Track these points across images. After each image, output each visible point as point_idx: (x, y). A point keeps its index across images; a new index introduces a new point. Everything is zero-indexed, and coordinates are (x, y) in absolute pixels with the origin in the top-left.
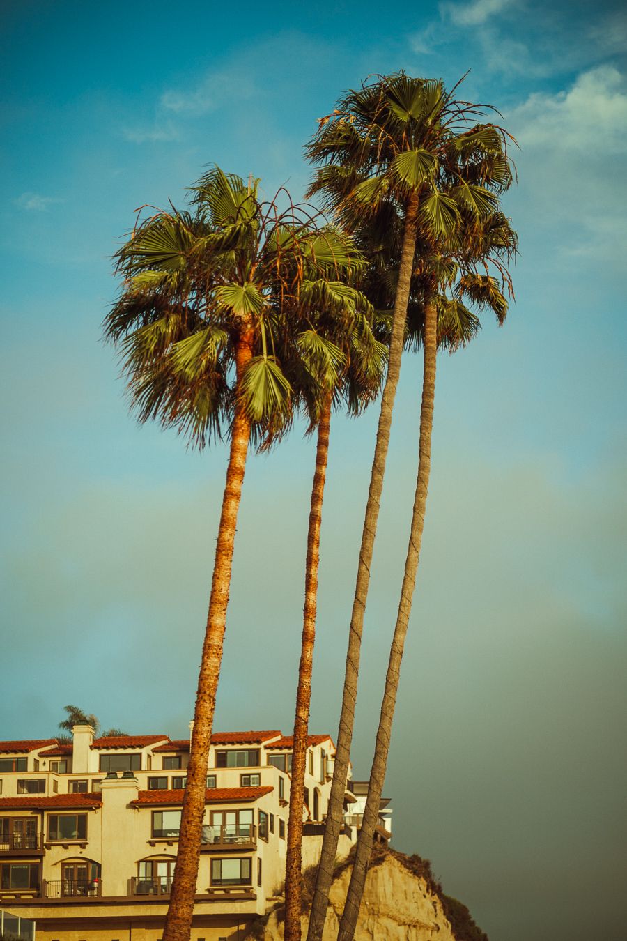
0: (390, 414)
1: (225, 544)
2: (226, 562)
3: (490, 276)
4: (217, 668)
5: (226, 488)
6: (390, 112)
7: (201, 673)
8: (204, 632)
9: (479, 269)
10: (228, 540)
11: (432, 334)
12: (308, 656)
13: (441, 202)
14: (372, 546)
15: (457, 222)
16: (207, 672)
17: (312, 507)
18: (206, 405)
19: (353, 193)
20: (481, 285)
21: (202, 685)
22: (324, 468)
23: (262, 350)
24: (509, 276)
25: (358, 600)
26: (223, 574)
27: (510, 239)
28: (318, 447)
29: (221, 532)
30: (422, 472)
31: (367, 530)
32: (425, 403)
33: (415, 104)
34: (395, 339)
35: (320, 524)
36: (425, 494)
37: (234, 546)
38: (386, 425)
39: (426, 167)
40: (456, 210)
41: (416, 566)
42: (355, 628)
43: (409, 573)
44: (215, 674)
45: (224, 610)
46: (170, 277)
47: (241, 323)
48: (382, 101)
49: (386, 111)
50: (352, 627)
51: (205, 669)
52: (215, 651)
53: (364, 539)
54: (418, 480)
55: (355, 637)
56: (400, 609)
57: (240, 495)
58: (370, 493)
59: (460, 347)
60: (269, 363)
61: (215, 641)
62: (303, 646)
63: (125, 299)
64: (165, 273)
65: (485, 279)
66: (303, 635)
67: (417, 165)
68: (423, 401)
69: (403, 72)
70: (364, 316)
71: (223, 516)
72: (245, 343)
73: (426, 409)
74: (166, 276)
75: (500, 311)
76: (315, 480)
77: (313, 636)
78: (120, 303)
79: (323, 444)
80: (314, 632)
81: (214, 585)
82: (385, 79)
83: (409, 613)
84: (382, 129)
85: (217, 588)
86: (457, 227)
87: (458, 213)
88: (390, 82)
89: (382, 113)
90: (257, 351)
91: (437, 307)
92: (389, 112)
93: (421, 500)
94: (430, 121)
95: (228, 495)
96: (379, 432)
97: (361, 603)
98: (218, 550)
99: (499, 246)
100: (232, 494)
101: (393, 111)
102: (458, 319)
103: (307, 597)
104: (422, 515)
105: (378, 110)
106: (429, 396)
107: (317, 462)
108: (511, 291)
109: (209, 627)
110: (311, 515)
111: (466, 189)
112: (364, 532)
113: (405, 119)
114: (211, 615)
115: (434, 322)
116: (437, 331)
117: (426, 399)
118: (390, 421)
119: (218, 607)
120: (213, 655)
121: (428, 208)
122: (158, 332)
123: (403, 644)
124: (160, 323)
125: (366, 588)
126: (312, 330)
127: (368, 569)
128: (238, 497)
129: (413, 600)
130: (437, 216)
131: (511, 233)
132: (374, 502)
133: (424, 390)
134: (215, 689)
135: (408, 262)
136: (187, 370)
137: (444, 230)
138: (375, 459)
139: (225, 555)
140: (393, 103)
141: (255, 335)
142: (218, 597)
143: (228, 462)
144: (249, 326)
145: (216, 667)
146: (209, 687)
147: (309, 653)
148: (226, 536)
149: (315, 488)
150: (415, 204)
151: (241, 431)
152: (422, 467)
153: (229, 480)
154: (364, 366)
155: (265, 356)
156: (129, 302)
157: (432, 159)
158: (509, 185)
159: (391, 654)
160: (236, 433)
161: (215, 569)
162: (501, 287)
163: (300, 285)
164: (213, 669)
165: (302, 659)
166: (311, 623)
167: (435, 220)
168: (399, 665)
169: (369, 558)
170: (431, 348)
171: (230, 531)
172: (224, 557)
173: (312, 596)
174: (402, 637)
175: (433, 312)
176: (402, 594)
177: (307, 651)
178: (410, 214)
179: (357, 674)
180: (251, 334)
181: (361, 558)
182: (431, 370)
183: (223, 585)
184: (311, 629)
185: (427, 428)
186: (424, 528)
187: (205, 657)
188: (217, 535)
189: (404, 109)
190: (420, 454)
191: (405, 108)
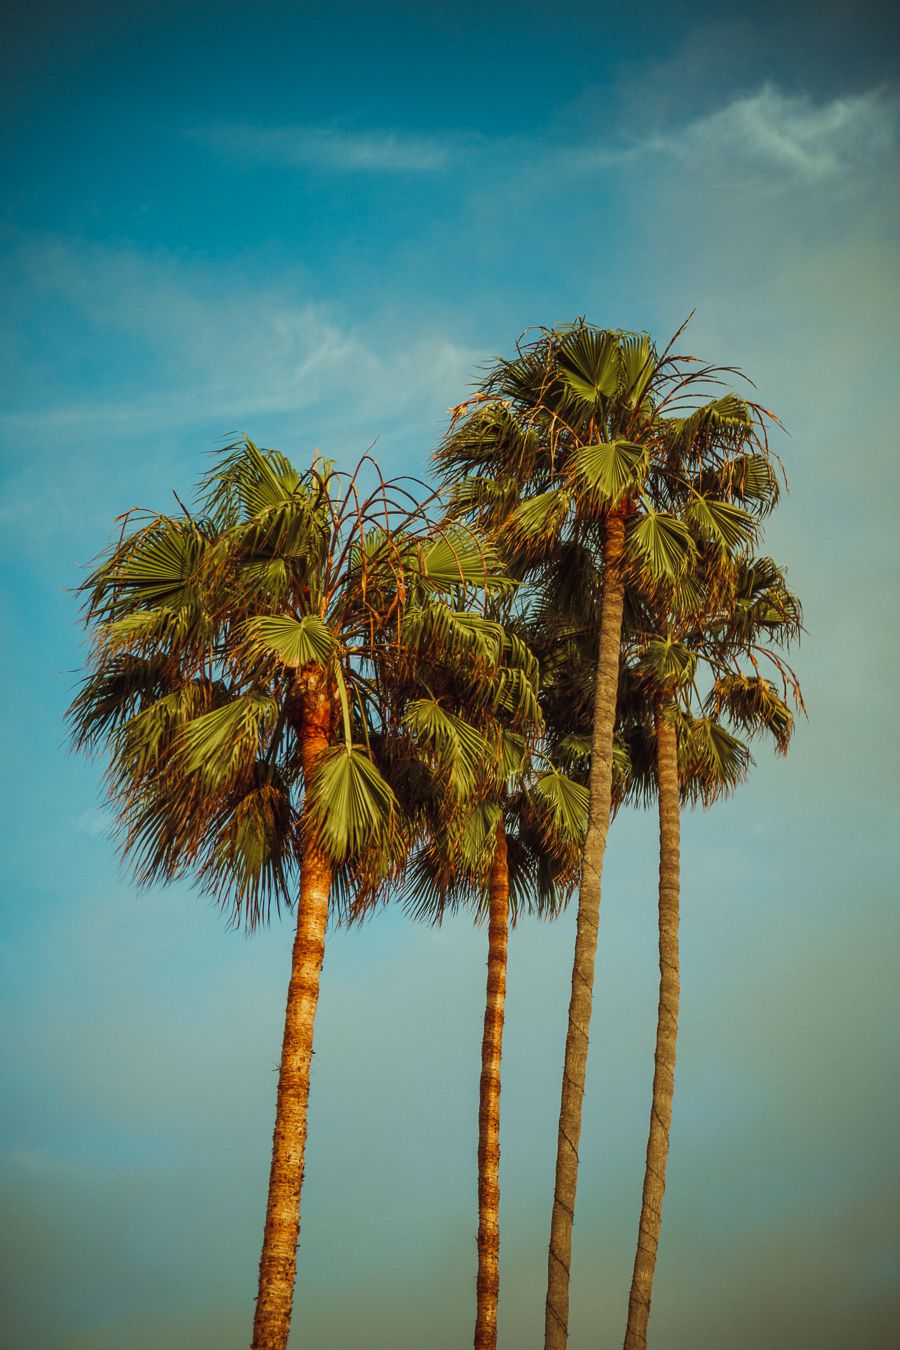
0: (597, 883)
1: (293, 1077)
2: (297, 1108)
3: (763, 677)
4: (286, 1300)
5: (293, 979)
6: (566, 388)
7: (259, 1310)
8: (262, 1236)
9: (743, 666)
10: (299, 1069)
11: (670, 769)
12: (488, 1318)
13: (660, 525)
14: (579, 1109)
15: (689, 555)
16: (269, 1308)
17: (484, 1065)
18: (259, 850)
19: (513, 517)
20: (747, 687)
21: (260, 1331)
22: (499, 999)
23: (342, 735)
24: (794, 676)
25: (561, 1203)
26: (292, 1130)
27: (789, 610)
28: (490, 964)
29: (285, 1056)
30: (666, 994)
31: (570, 1081)
32: (665, 881)
33: (607, 372)
34: (597, 759)
35: (498, 1093)
36: (674, 1032)
37: (311, 1080)
38: (590, 902)
39: (630, 465)
40: (688, 537)
41: (665, 1153)
42: (557, 1252)
43: (654, 1165)
44: (283, 1311)
45: (296, 1194)
46: (174, 617)
47: (307, 693)
48: (552, 369)
49: (558, 386)
50: (552, 1251)
51: (265, 1303)
52: (281, 1269)
53: (565, 1097)
54: (659, 1009)
55: (556, 1264)
56: (641, 1228)
57: (318, 990)
58: (570, 1018)
59: (721, 797)
60: (355, 755)
61: (282, 1251)
62: (479, 1301)
63: (108, 667)
64: (167, 610)
65: (754, 680)
66: (478, 1283)
67: (615, 463)
68: (661, 879)
69: (582, 323)
70: (522, 672)
71: (287, 1027)
72: (317, 727)
73: (667, 891)
74: (168, 615)
75: (779, 726)
76: (486, 1019)
77: (496, 1283)
78: (100, 674)
79: (497, 958)
80: (497, 1277)
81: (275, 1151)
82: (553, 334)
83: (656, 1233)
84: (554, 414)
85: (282, 1154)
86: (690, 564)
87: (691, 541)
88: (561, 339)
89: (553, 388)
90: (335, 737)
91: (676, 726)
92: (563, 388)
93: (667, 1041)
94: (634, 400)
95: (296, 989)
96: (580, 915)
97: (565, 1208)
98: (282, 1088)
99: (773, 625)
100: (303, 987)
101: (569, 387)
102: (714, 750)
103: (482, 1217)
104: (670, 1067)
105: (546, 384)
106: (671, 869)
107: (488, 989)
108: (799, 699)
109: (271, 1226)
110: (482, 1078)
111: (701, 506)
112: (564, 1084)
113: (591, 397)
114: (272, 1205)
115: (671, 750)
116: (679, 765)
117: (666, 875)
118: (598, 895)
119: (284, 1189)
120: (278, 1276)
121: (639, 536)
122: (165, 714)
123: (650, 1287)
124: (168, 700)
125: (574, 1182)
126: (430, 699)
127: (574, 1149)
128: (314, 992)
129: (664, 1212)
130: (656, 547)
131: (790, 600)
132: (578, 1032)
133: (661, 860)
134: (284, 1339)
135: (613, 630)
136: (209, 766)
137: (670, 571)
138: (576, 960)
139: (293, 1096)
140: (569, 374)
141: (332, 713)
142: (282, 1172)
143: (295, 934)
144: (322, 697)
145: (285, 1297)
146: (272, 1334)
147: (490, 1313)
148: (295, 1061)
149: (488, 1032)
150: (619, 537)
151: (314, 877)
152: (665, 987)
153: (296, 964)
154: (557, 823)
155: (349, 745)
156: (115, 672)
157: (638, 452)
158: (774, 502)
159: (630, 1307)
160: (306, 882)
161: (277, 1123)
162: (781, 695)
163: (402, 617)
164: (279, 1301)
165: (480, 1323)
166: (491, 1260)
167: (652, 553)
168: (645, 1325)
169: (576, 1129)
170: (669, 791)
171: (301, 1052)
172: (292, 1099)
173: (491, 1216)
174: (647, 1276)
175: (670, 733)
176: (644, 1203)
177: (488, 1310)
178: (611, 553)
179: (565, 1332)
180: (326, 711)
181: (561, 1130)
182: (673, 827)
183: (292, 1150)
184: (491, 1271)
185: (670, 922)
186: (675, 1089)
187: (264, 1281)
188: (278, 1061)
189: (590, 383)
190: (660, 965)
191: (590, 380)
